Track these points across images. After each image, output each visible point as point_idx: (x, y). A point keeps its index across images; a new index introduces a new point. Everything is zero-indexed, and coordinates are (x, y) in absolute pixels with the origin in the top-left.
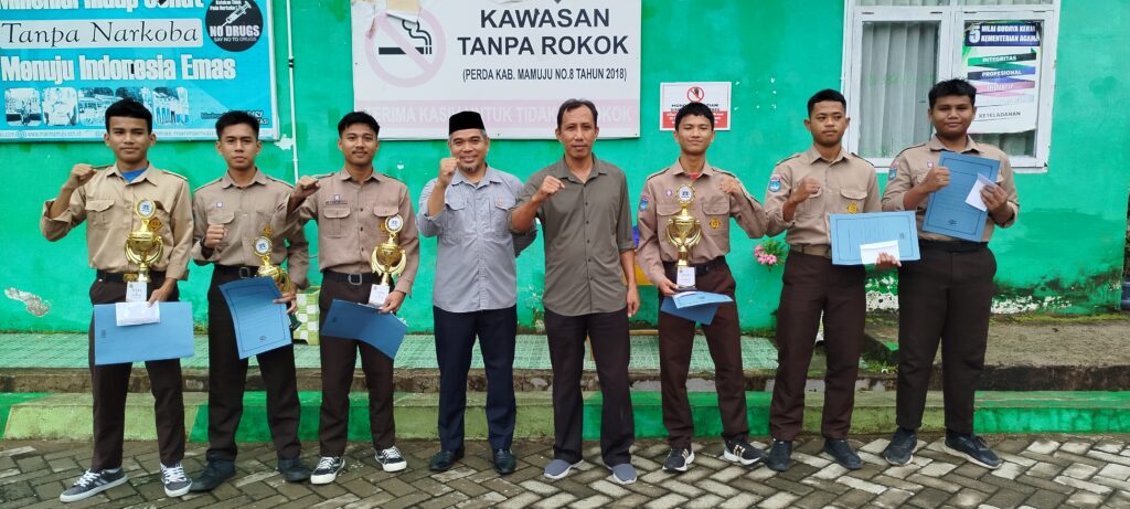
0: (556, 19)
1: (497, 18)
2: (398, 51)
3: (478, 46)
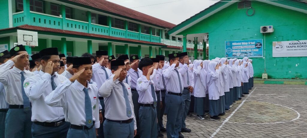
0: (299, 44)
1: (291, 44)
2: (278, 48)
3: (289, 47)
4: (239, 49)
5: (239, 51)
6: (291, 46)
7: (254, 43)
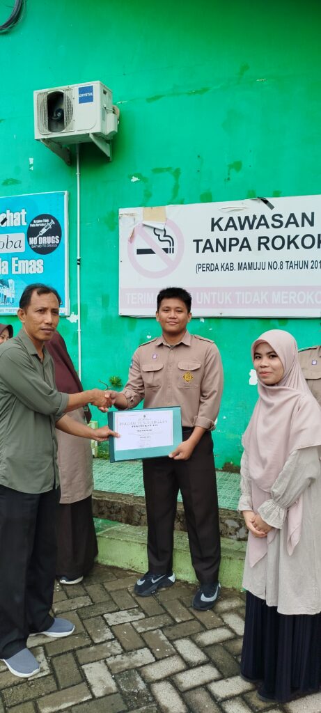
0: (270, 222)
1: (223, 224)
2: (150, 251)
3: (208, 246)
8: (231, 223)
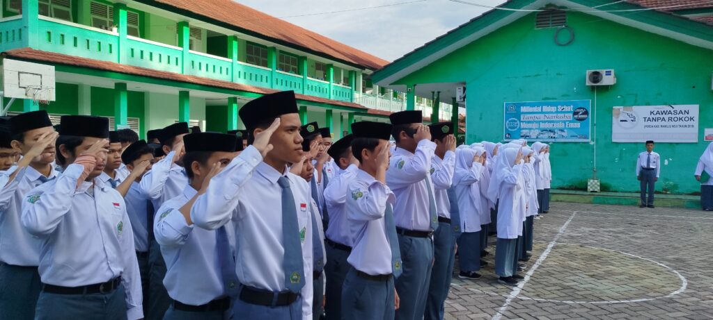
0: (673, 112)
1: (655, 113)
2: (626, 121)
3: (649, 119)
4: (536, 122)
5: (535, 126)
6: (654, 117)
7: (571, 108)
8: (658, 113)
